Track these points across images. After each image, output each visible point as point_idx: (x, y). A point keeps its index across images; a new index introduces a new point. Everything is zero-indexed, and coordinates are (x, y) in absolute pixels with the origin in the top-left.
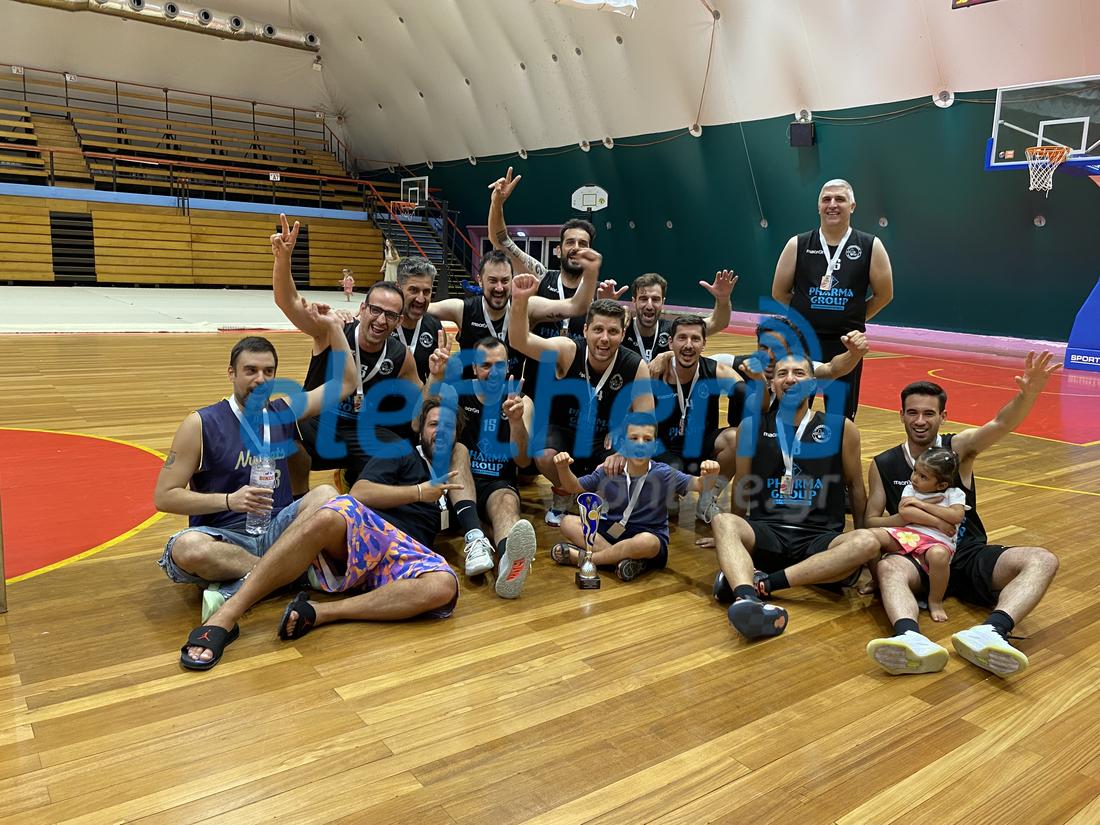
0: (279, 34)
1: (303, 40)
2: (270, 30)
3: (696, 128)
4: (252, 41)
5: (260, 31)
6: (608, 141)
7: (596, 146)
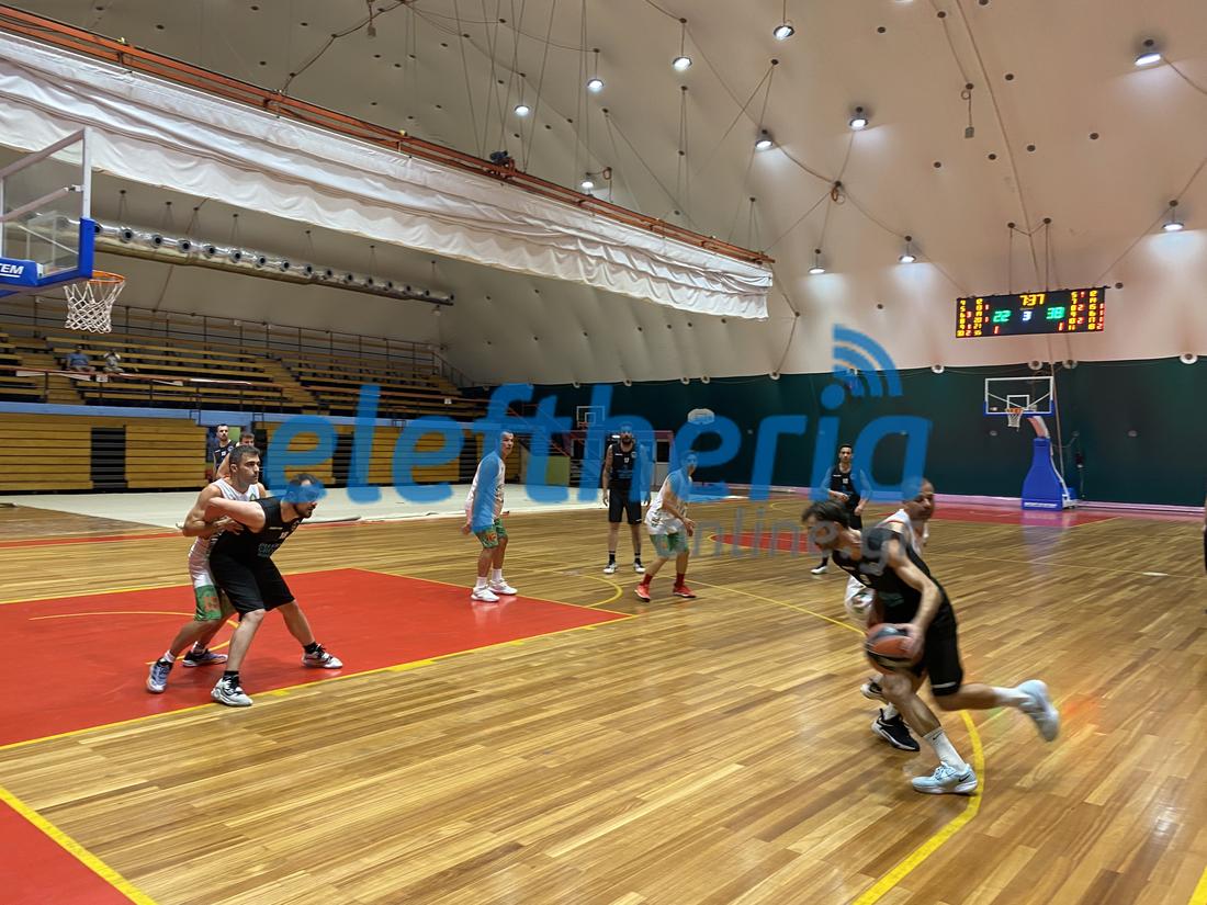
0: (433, 295)
1: (445, 298)
2: (428, 293)
3: (775, 374)
4: (412, 300)
5: (420, 293)
6: (705, 379)
7: (695, 382)
